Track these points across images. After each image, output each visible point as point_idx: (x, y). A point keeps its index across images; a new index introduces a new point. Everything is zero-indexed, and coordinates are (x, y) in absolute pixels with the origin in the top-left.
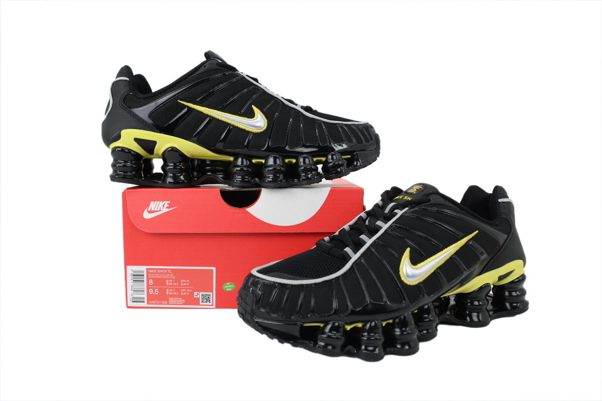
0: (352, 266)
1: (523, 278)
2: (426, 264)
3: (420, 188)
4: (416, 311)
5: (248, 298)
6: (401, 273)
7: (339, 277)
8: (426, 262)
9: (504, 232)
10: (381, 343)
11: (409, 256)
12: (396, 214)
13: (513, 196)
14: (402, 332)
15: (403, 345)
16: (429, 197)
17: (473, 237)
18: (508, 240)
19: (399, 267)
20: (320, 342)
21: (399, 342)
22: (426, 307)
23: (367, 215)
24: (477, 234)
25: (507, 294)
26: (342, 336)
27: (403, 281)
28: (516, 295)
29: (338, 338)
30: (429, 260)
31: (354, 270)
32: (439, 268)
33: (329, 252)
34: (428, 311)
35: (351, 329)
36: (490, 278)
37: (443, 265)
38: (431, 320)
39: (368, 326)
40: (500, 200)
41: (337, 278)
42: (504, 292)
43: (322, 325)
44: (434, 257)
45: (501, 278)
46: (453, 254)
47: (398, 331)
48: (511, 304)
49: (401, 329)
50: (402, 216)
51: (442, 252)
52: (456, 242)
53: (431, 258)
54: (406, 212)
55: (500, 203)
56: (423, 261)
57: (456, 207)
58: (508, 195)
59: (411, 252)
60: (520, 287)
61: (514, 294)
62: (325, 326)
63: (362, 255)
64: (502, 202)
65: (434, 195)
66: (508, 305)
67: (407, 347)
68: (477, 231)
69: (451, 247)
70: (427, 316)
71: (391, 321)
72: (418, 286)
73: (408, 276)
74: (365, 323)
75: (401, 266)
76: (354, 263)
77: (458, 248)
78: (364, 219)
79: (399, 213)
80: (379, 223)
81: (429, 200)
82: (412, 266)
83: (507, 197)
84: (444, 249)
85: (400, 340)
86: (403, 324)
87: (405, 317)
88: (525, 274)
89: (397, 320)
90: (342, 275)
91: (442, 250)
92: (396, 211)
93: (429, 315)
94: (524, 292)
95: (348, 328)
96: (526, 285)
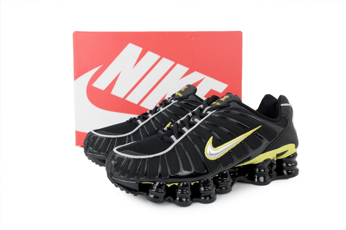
0: (174, 147)
1: (295, 155)
2: (223, 147)
3: (228, 98)
4: (217, 175)
5: (109, 165)
6: (205, 152)
7: (164, 154)
8: (223, 145)
9: (281, 126)
10: (189, 195)
11: (212, 142)
12: (208, 114)
13: (293, 102)
14: (205, 189)
15: (205, 197)
16: (229, 104)
17: (257, 130)
18: (284, 131)
19: (205, 148)
20: (151, 194)
21: (203, 195)
22: (225, 172)
23: (192, 114)
24: (260, 127)
25: (285, 165)
26: (165, 191)
27: (206, 158)
28: (291, 165)
29: (162, 192)
30: (225, 144)
31: (175, 150)
32: (232, 149)
33: (162, 138)
34: (226, 176)
35: (171, 186)
36: (271, 155)
37: (235, 147)
38: (228, 181)
39: (182, 184)
40: (282, 105)
41: (163, 155)
42: (283, 163)
43: (152, 183)
44: (229, 142)
45: (278, 155)
46: (242, 140)
47: (202, 189)
48: (287, 172)
49: (204, 187)
50: (210, 116)
51: (235, 139)
52: (245, 133)
53: (227, 143)
54: (213, 113)
55: (282, 106)
56: (221, 145)
57: (247, 110)
58: (289, 101)
59: (213, 139)
60: (294, 160)
61: (290, 165)
62: (154, 184)
63: (181, 141)
64: (283, 106)
65: (233, 102)
66: (285, 172)
67: (208, 199)
68: (261, 126)
69: (241, 136)
70: (225, 179)
71: (198, 182)
72: (216, 161)
73: (211, 154)
74: (180, 183)
75: (206, 148)
76: (175, 146)
77: (246, 137)
78: (191, 116)
79: (210, 113)
80: (196, 120)
81: (229, 106)
82: (213, 148)
83: (288, 103)
84: (236, 137)
85: (204, 194)
86: (206, 183)
87: (207, 179)
88: (297, 153)
89: (202, 181)
90: (167, 153)
91: (235, 138)
92: (208, 112)
93: (227, 178)
94: (296, 163)
95: (169, 186)
96: (297, 159)
